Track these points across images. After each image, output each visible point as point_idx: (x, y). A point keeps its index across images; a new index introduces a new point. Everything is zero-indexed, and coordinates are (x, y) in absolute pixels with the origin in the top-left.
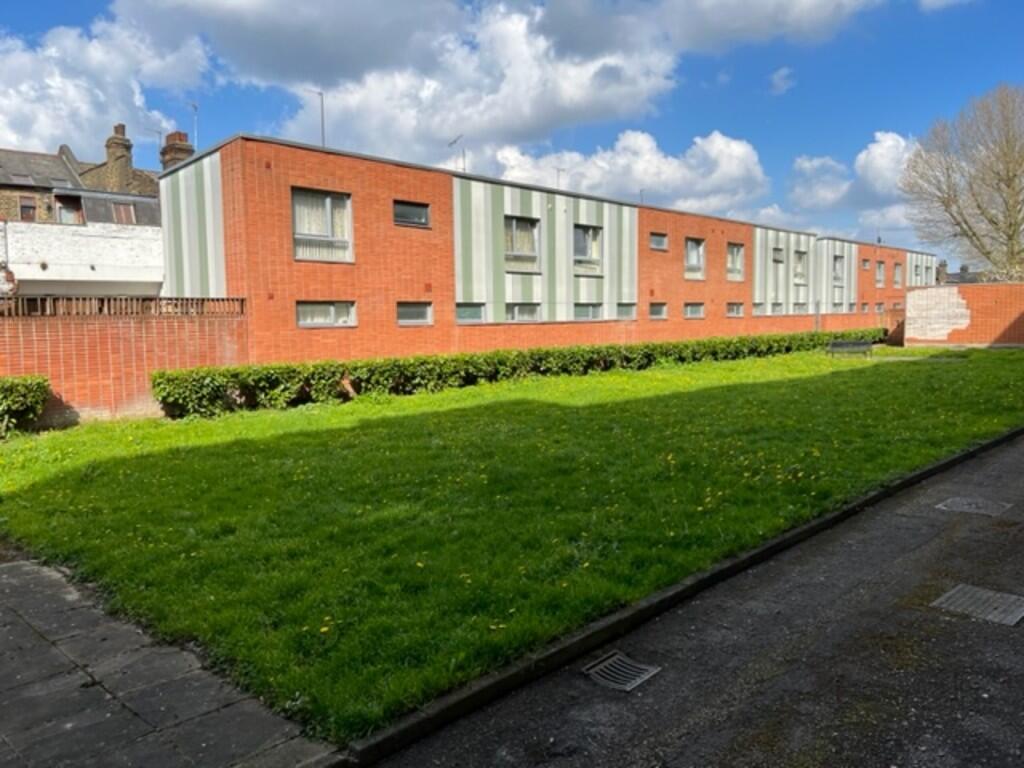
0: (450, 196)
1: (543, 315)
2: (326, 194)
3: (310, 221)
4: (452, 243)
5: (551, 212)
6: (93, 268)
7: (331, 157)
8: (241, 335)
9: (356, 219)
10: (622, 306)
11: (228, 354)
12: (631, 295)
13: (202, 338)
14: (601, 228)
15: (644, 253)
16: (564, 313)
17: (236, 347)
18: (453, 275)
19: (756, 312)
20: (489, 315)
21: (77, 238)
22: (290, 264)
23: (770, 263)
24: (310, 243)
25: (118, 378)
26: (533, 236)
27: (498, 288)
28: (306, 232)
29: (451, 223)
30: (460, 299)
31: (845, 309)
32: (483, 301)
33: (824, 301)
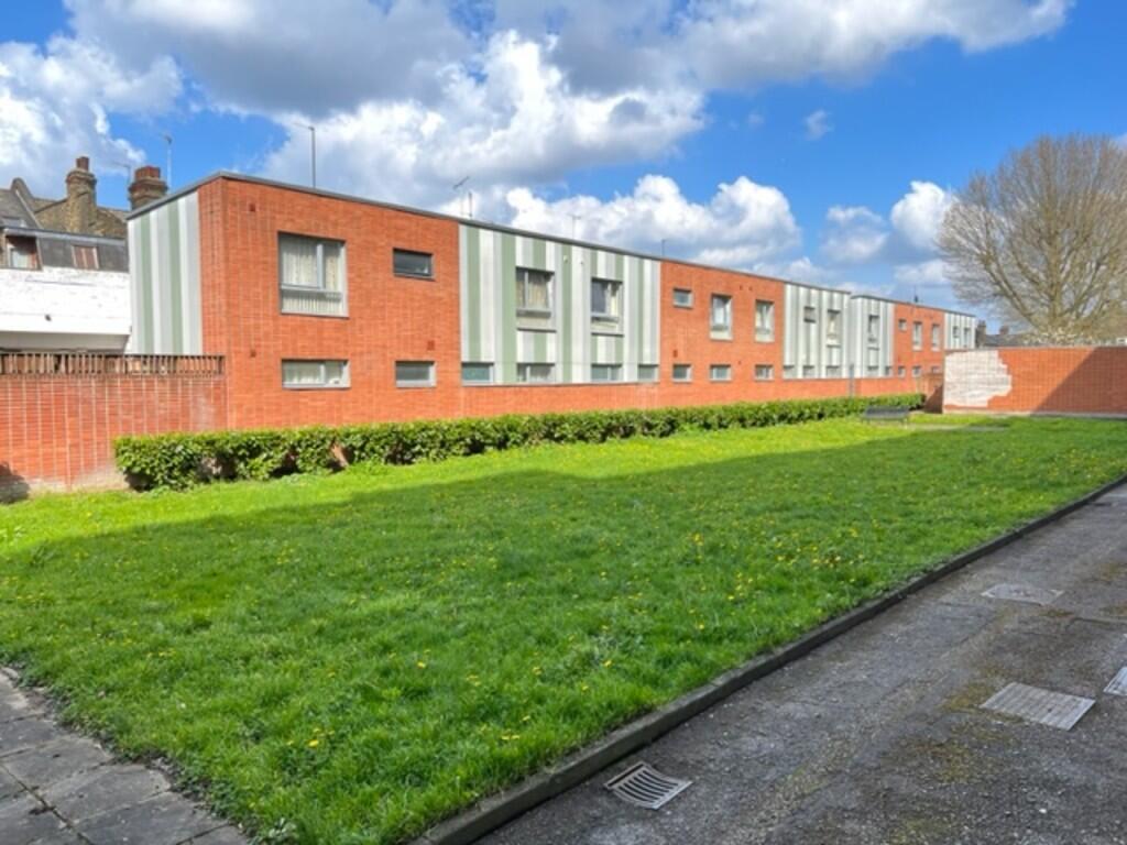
0: (456, 244)
1: (557, 376)
2: (318, 240)
3: (299, 271)
4: (458, 296)
5: (567, 264)
6: (48, 318)
7: (324, 200)
8: (219, 396)
9: (350, 269)
10: (644, 368)
11: (204, 418)
12: (653, 355)
13: (174, 400)
14: (621, 283)
15: (668, 311)
16: (580, 375)
17: (212, 410)
18: (458, 332)
19: (786, 375)
20: (498, 376)
21: (30, 285)
22: (275, 319)
23: (802, 323)
24: (298, 295)
25: (75, 445)
26: (547, 291)
27: (509, 345)
28: (294, 282)
29: (456, 275)
30: (465, 358)
31: (880, 373)
32: (492, 360)
33: (858, 363)
